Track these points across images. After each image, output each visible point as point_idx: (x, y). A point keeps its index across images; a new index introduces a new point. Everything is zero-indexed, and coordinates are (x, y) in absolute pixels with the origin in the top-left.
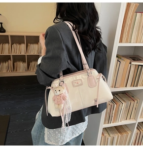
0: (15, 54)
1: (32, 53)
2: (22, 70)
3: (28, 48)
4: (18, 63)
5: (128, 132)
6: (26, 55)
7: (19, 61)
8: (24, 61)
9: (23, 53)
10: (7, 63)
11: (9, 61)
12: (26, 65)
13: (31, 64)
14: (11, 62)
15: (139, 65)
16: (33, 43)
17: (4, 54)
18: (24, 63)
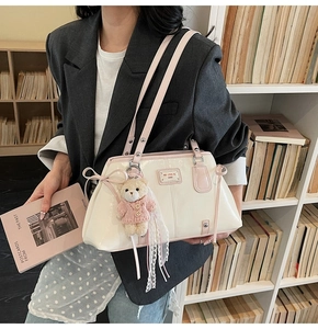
1: (30, 98)
3: (19, 84)
5: (255, 311)
6: (15, 101)
8: (10, 118)
9: (6, 98)
12: (15, 127)
13: (28, 125)
15: (277, 144)
18: (10, 124)
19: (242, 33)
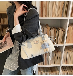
5: (57, 72)
19: (45, 6)
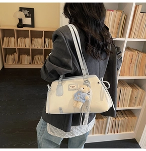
0: (20, 47)
1: (36, 47)
2: (26, 63)
4: (23, 56)
6: (30, 48)
7: (24, 54)
8: (29, 55)
9: (27, 47)
10: (13, 55)
11: (15, 54)
12: (30, 58)
13: (35, 57)
14: (16, 55)
16: (37, 38)
17: (10, 47)
18: (29, 56)
